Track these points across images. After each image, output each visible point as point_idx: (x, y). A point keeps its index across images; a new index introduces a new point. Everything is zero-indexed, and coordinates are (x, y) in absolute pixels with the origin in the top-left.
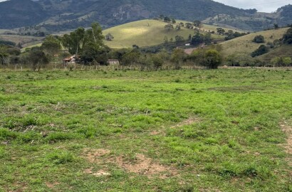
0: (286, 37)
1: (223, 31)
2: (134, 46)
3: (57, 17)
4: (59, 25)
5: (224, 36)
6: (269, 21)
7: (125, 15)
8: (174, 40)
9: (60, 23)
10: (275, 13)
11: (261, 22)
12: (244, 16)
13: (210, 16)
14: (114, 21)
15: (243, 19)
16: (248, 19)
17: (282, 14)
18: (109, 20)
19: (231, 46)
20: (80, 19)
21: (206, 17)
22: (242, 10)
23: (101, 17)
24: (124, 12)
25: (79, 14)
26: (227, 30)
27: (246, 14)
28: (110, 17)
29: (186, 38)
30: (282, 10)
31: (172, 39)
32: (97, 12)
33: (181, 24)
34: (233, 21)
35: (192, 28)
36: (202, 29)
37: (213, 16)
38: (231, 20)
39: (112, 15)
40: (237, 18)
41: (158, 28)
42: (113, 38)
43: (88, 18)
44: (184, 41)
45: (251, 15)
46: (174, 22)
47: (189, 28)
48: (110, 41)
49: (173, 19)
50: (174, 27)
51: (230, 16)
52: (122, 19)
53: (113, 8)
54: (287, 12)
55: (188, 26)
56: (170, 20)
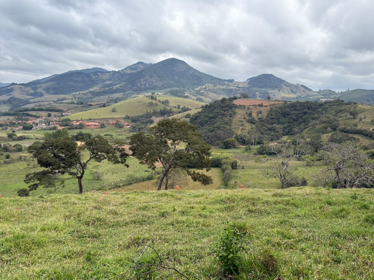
2: (126, 116)
3: (101, 85)
4: (100, 92)
5: (180, 110)
6: (238, 89)
7: (145, 84)
8: (152, 111)
9: (101, 90)
10: (245, 82)
11: (232, 89)
12: (224, 84)
13: (201, 85)
14: (138, 89)
15: (221, 87)
16: (225, 87)
17: (249, 83)
18: (135, 88)
20: (115, 87)
21: (199, 86)
22: (225, 80)
23: (129, 86)
24: (144, 83)
25: (116, 83)
27: (227, 83)
28: (135, 86)
29: (158, 110)
30: (250, 80)
32: (126, 82)
33: (159, 101)
34: (214, 89)
35: (165, 104)
36: (170, 105)
37: (202, 85)
38: (213, 88)
39: (136, 84)
40: (218, 87)
41: (145, 104)
42: (116, 110)
43: (120, 86)
44: (158, 112)
45: (230, 83)
46: (156, 99)
47: (163, 104)
48: (114, 113)
49: (155, 98)
50: (154, 103)
51: (213, 86)
52: (143, 87)
53: (137, 80)
54: (252, 82)
55: (163, 103)
56: (154, 98)
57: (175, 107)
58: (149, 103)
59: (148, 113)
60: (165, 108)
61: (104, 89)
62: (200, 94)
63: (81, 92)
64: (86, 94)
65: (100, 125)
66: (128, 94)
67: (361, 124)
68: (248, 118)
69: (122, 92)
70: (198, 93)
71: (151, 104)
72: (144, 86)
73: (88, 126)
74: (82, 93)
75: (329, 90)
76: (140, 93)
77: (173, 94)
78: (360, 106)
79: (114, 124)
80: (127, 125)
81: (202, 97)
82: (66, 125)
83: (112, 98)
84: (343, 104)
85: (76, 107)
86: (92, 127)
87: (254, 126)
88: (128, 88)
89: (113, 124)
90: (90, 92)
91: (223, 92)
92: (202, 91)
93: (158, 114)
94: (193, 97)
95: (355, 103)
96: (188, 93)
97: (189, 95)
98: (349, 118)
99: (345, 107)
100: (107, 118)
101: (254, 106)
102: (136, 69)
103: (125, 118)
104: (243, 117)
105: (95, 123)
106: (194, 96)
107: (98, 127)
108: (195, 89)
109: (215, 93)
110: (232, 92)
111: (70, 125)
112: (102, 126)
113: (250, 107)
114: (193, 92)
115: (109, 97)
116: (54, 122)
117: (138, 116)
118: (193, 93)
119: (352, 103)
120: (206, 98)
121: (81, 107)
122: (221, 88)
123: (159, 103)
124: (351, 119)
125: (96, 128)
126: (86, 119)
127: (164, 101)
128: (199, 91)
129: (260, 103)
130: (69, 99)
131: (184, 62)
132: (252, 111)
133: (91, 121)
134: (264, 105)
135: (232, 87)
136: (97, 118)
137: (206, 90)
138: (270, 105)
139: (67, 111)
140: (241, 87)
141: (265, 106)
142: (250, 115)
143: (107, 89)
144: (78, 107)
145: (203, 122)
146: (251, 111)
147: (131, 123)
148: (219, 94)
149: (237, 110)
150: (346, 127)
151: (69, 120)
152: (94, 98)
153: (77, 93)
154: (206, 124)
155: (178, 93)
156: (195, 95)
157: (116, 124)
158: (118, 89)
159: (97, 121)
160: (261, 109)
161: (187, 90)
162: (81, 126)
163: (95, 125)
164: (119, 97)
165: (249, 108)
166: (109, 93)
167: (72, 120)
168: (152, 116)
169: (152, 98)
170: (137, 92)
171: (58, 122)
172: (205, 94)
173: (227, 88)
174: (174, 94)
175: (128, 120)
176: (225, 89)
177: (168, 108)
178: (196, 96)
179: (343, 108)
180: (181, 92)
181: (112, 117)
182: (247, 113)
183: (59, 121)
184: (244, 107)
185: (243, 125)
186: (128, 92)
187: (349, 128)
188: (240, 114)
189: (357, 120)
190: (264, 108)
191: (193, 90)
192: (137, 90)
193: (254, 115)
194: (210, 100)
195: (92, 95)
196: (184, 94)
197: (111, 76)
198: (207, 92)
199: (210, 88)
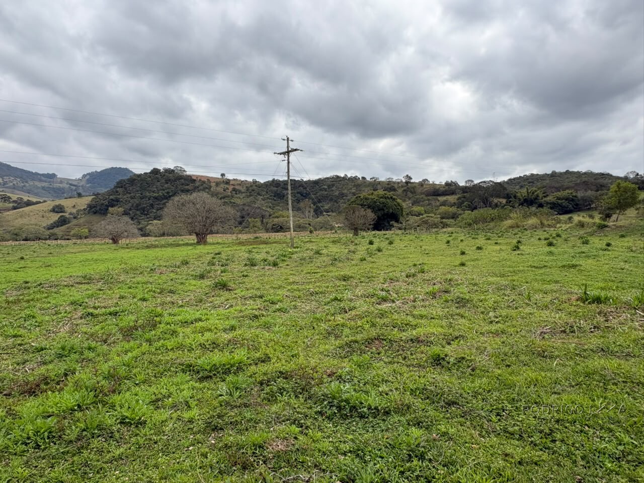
0: (90, 207)
1: (9, 198)
5: (11, 205)
6: (74, 188)
10: (79, 180)
11: (63, 189)
12: (41, 181)
15: (39, 184)
16: (45, 184)
17: (88, 181)
19: (21, 216)
22: (37, 174)
26: (14, 197)
27: (43, 178)
30: (88, 177)
34: (24, 186)
38: (23, 184)
40: (30, 183)
45: (51, 179)
51: (21, 181)
54: (95, 179)
91: (44, 192)
109: (29, 193)
110: (63, 193)
122: (39, 186)
137: (5, 188)
140: (79, 186)
173: (51, 186)
176: (48, 187)
198: (11, 190)
199: (16, 184)
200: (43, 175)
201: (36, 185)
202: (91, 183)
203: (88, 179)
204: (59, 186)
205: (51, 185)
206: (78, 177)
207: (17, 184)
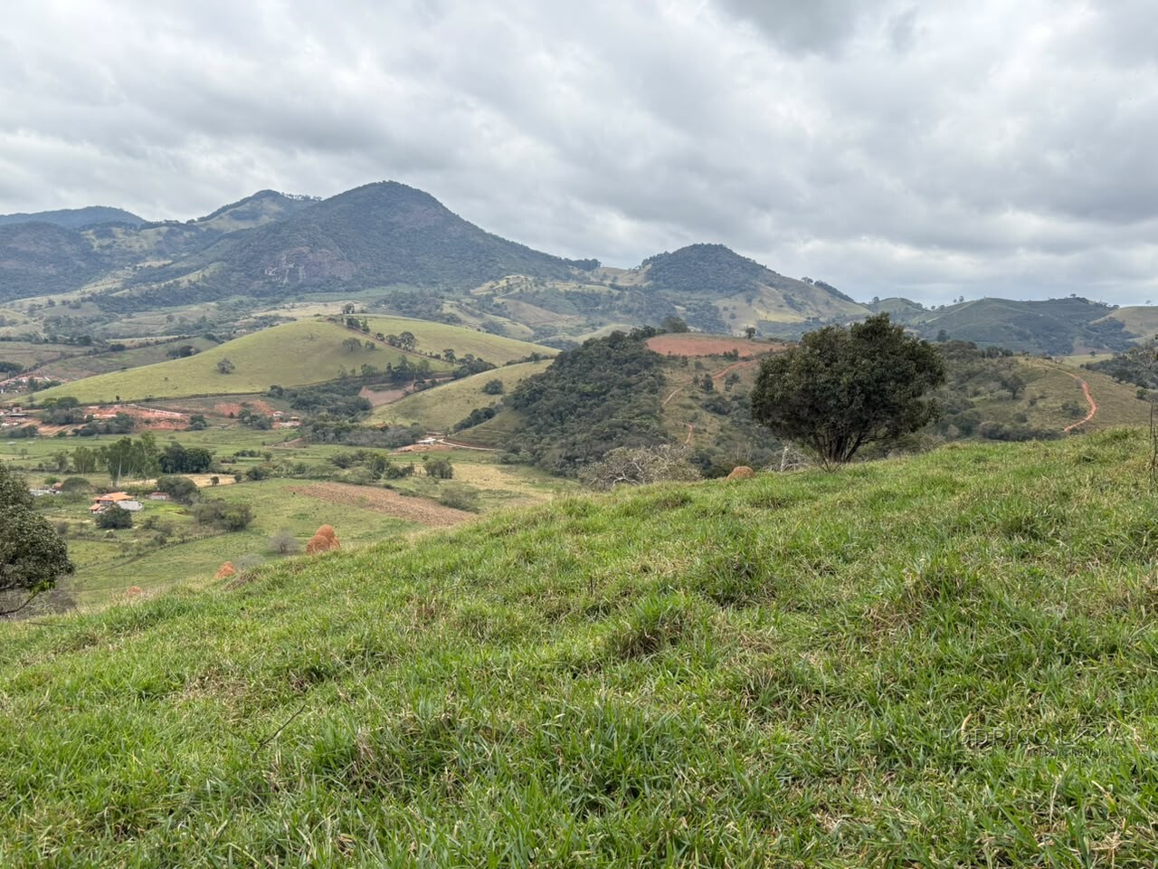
1: (454, 356)
3: (127, 273)
4: (131, 298)
5: (456, 367)
6: (616, 292)
7: (293, 272)
8: (359, 372)
9: (135, 293)
10: (635, 272)
11: (598, 295)
12: (569, 277)
13: (491, 278)
14: (268, 287)
15: (562, 287)
16: (572, 286)
17: (649, 275)
18: (257, 285)
20: (184, 281)
21: (484, 281)
22: (568, 262)
23: (235, 277)
24: (291, 266)
25: (184, 265)
27: (576, 272)
28: (257, 278)
29: (382, 368)
30: (649, 266)
31: (353, 371)
32: (225, 264)
33: (379, 335)
34: (537, 292)
35: (400, 346)
36: (417, 349)
37: (497, 278)
38: (535, 289)
39: (263, 271)
40: (549, 285)
41: (330, 345)
42: (233, 368)
43: (205, 279)
44: (378, 375)
45: (587, 274)
46: (366, 330)
47: (393, 345)
48: (227, 376)
49: (365, 324)
50: (363, 344)
51: (534, 281)
52: (286, 281)
53: (266, 257)
54: (660, 270)
55: (393, 341)
56: (358, 326)
57: (437, 357)
58: (345, 343)
59: (344, 377)
60: (404, 361)
61: (144, 288)
62: (491, 310)
63: (57, 298)
64: (76, 306)
65: (187, 418)
66: (236, 305)
67: (1035, 414)
68: (703, 396)
69: (213, 300)
70: (485, 304)
71: (352, 347)
72: (289, 276)
73: (148, 422)
74: (64, 303)
75: (902, 300)
76: (278, 302)
77: (399, 307)
78: (1022, 360)
79: (236, 414)
80: (281, 419)
81: (501, 320)
82: (68, 421)
83: (182, 320)
84: (976, 354)
85: (64, 356)
86: (162, 426)
87: (728, 421)
88: (232, 285)
89: (232, 416)
90: (94, 298)
91: (567, 302)
92: (497, 300)
93: (381, 378)
94: (471, 320)
95: (1007, 354)
96: (451, 306)
97: (454, 311)
98: (1000, 399)
99: (982, 364)
100: (206, 396)
101: (713, 357)
102: (254, 216)
103: (269, 395)
104: (687, 394)
105: (168, 414)
106: (472, 314)
107: (181, 427)
108: (471, 291)
109: (541, 306)
110: (597, 304)
111: (82, 421)
112: (197, 423)
113: (702, 361)
114: (469, 300)
115: (170, 319)
116: (14, 410)
117: (312, 388)
118: (468, 304)
119: (1000, 353)
120: (514, 321)
121: (85, 355)
122: (562, 290)
123: (378, 344)
124: (1007, 399)
125: (177, 430)
126: (134, 398)
127: (397, 334)
128: (489, 298)
129: (729, 350)
130: (13, 323)
131: (428, 195)
132: (710, 373)
133: (150, 404)
134: (740, 355)
135: (597, 288)
136: (173, 394)
137: (510, 297)
138: (757, 357)
139: (35, 368)
140: (626, 289)
141: (745, 359)
142: (708, 386)
143: (155, 286)
144: (71, 356)
145: (561, 408)
146: (707, 375)
147: (294, 412)
148: (554, 308)
149: (667, 372)
150: (1001, 424)
151: (72, 402)
152: (111, 321)
153: (41, 300)
154: (571, 414)
155: (415, 303)
156: (478, 312)
157: (242, 416)
158: (198, 287)
159: (177, 407)
160: (735, 367)
161: (446, 294)
162: (124, 424)
163: (171, 420)
164: (204, 317)
165: (698, 366)
166: (167, 304)
167: (81, 400)
168: (360, 389)
169: (352, 324)
170: (268, 299)
171: (28, 408)
172: (510, 309)
173: (580, 290)
174: (404, 306)
175: (279, 402)
176: (575, 293)
177: (414, 360)
178: (480, 316)
179: (976, 366)
180: (428, 303)
181: (221, 391)
182: (696, 381)
183: (32, 407)
184: (685, 361)
185: (694, 419)
186: (234, 300)
187: (1007, 427)
188: (678, 382)
189: (1022, 406)
190: (744, 364)
191: (467, 293)
192: (263, 294)
193: (719, 386)
194: (527, 329)
195: (103, 308)
196: (438, 307)
197: (160, 238)
198: (515, 301)
199: (524, 290)
200: (578, 264)
201: (557, 289)
202: (652, 279)
203: (649, 270)
204: (593, 290)
205: (580, 287)
206: (633, 268)
207: (527, 288)
